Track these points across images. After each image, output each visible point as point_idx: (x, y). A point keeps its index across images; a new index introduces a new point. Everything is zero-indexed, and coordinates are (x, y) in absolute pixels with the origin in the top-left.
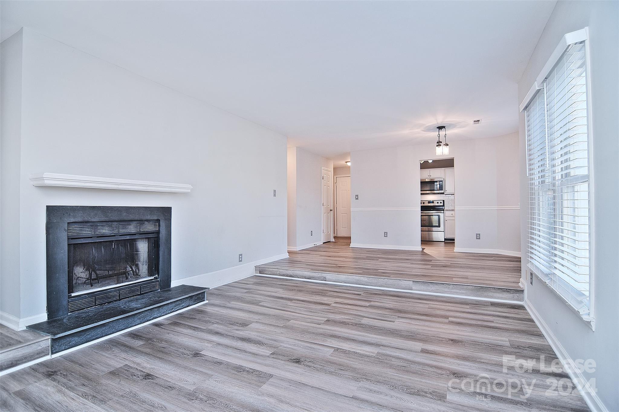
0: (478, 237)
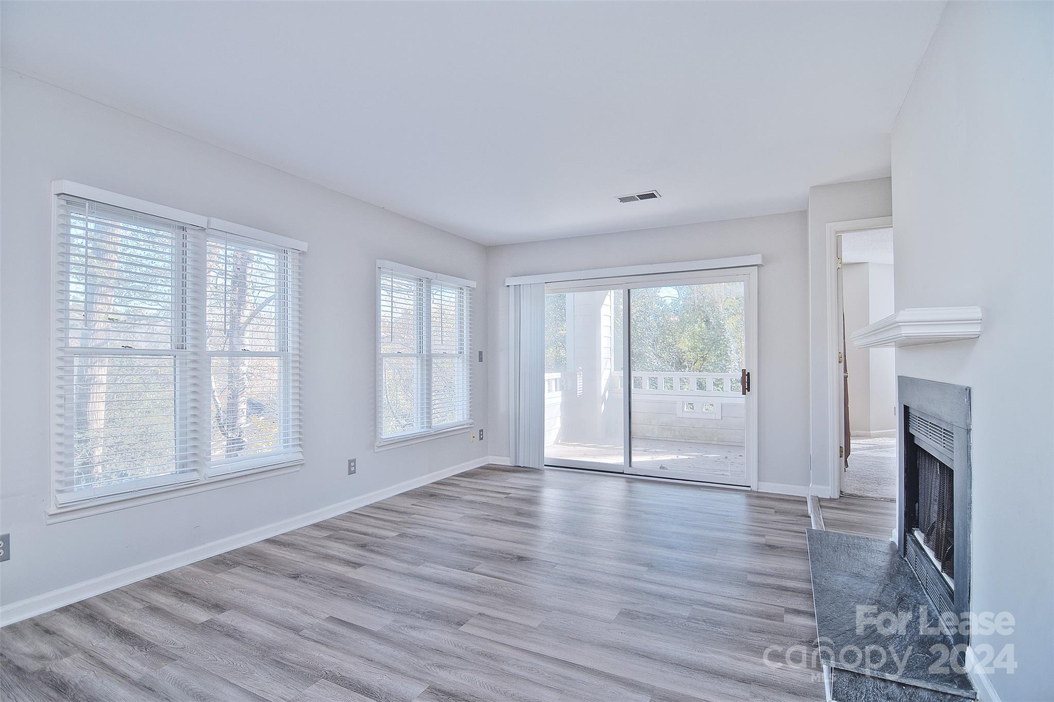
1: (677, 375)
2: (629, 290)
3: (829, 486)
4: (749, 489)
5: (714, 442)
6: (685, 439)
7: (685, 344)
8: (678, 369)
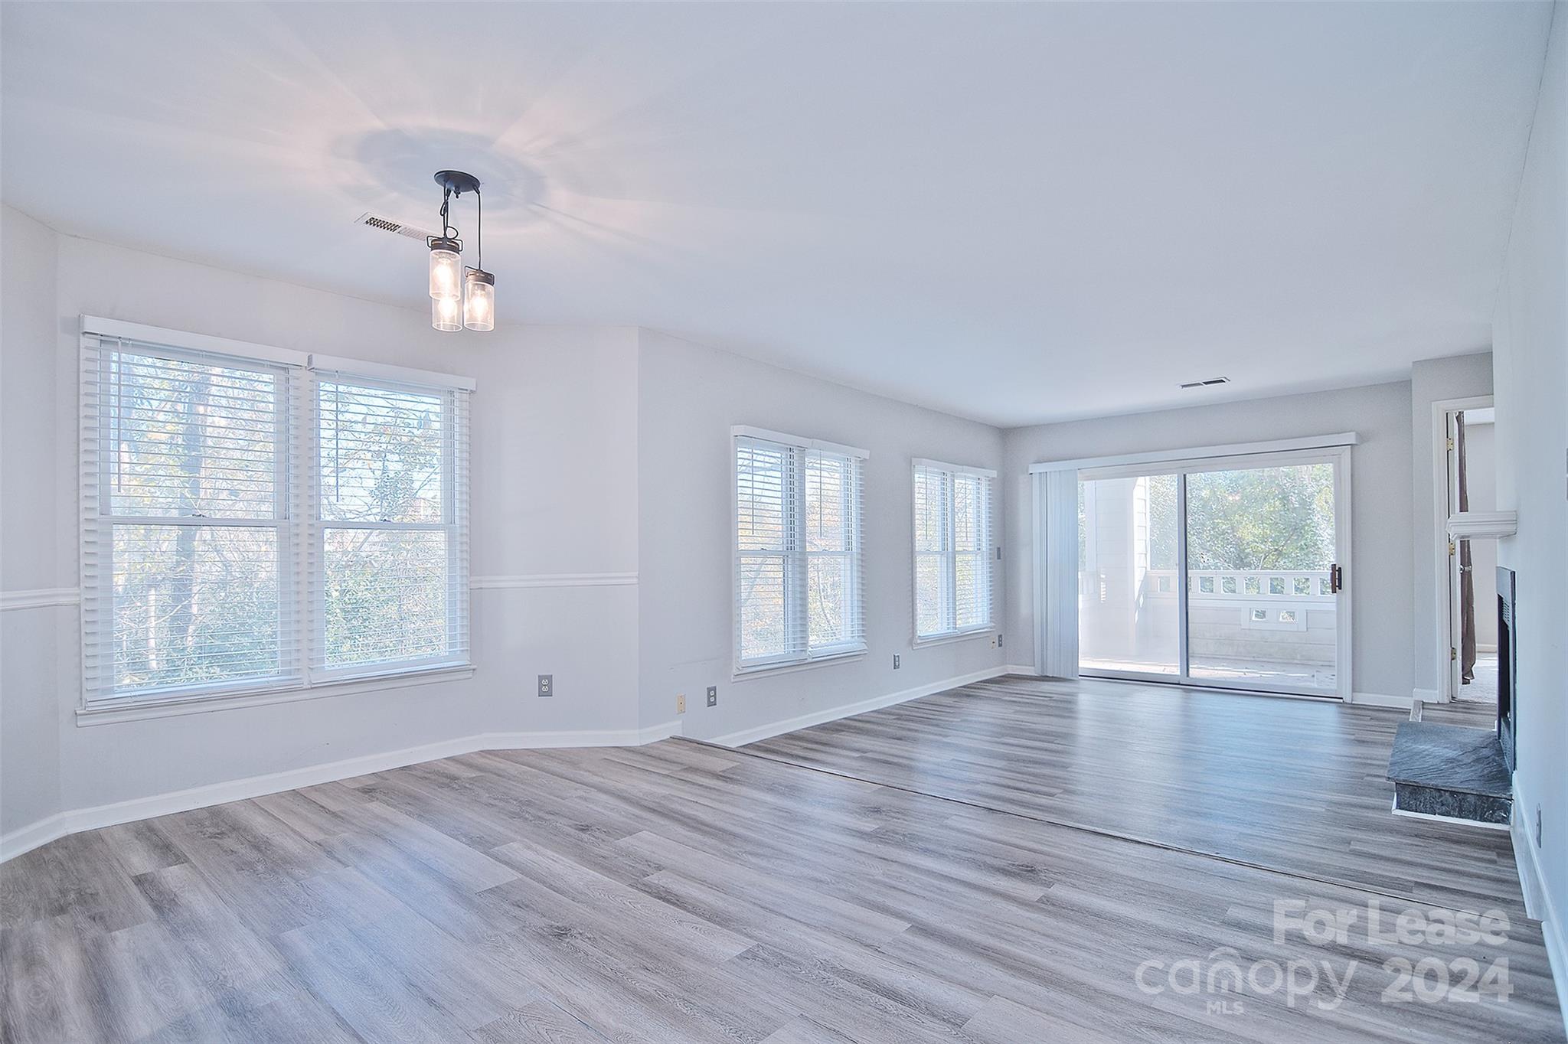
1: (1241, 575)
2: (1185, 475)
3: (1436, 689)
4: (1341, 701)
5: (1296, 661)
6: (1254, 657)
7: (1249, 532)
8: (1237, 567)
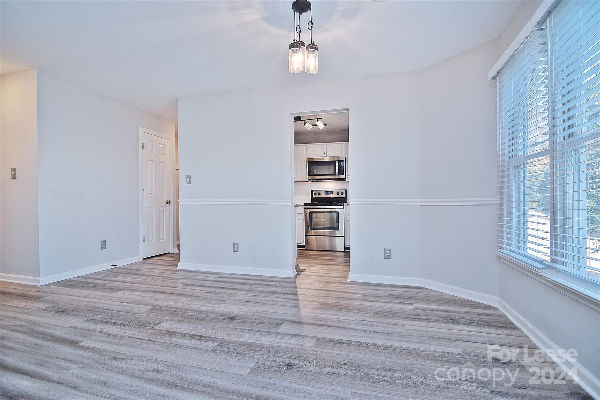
0: (388, 254)
